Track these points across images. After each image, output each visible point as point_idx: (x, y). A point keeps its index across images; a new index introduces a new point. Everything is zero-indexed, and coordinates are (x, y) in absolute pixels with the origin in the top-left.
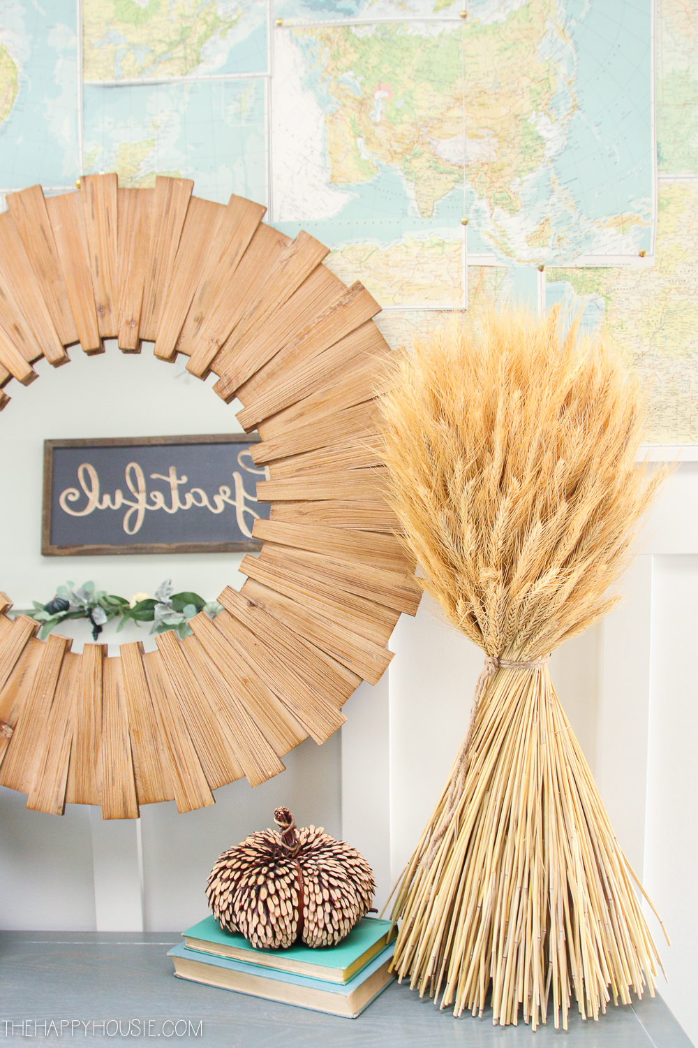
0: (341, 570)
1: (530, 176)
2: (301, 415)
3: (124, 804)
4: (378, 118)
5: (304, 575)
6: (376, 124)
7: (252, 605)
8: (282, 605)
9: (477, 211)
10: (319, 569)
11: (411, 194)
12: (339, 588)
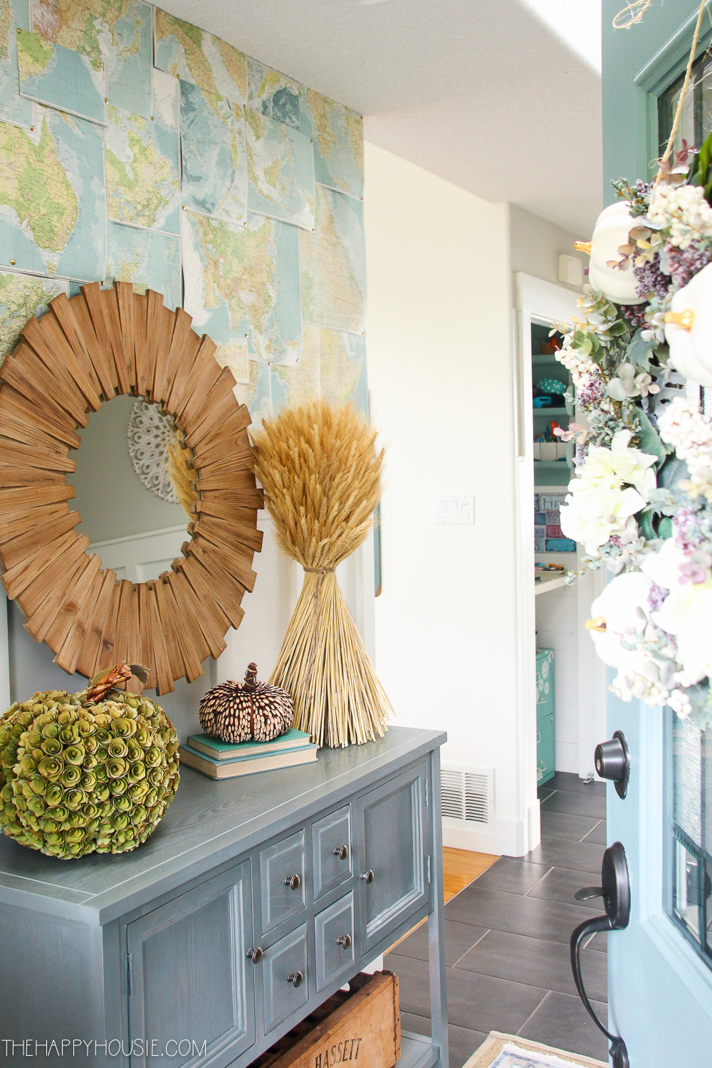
0: (234, 529)
1: (267, 315)
2: (211, 441)
3: (168, 683)
4: (221, 274)
5: (222, 533)
6: (221, 277)
7: (204, 552)
8: (214, 551)
9: (250, 330)
10: (225, 529)
11: (230, 318)
12: (232, 539)
